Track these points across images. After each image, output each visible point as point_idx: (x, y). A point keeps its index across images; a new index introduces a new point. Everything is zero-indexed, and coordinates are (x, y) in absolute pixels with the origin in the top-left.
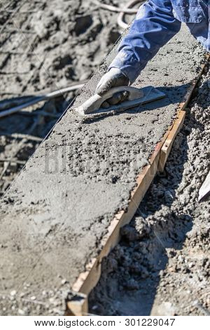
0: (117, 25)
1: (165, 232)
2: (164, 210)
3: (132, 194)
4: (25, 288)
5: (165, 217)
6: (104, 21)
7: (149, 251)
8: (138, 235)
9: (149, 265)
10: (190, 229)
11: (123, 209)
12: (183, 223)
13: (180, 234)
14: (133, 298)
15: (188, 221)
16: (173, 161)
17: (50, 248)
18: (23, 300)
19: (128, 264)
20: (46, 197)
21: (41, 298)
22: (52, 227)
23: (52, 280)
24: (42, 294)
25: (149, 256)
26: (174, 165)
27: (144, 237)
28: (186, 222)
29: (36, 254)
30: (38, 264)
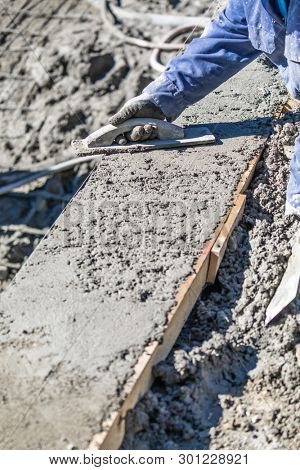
0: (150, 68)
1: (217, 371)
2: (216, 340)
3: (170, 317)
5: (218, 350)
6: (131, 62)
7: (194, 400)
8: (178, 377)
9: (194, 420)
10: (254, 366)
11: (156, 339)
12: (244, 357)
13: (239, 375)
15: (251, 355)
16: (228, 267)
17: (51, 398)
19: (164, 419)
20: (45, 323)
22: (53, 366)
23: (54, 445)
25: (194, 407)
26: (230, 273)
27: (187, 379)
28: (247, 356)
29: (31, 406)
30: (33, 421)
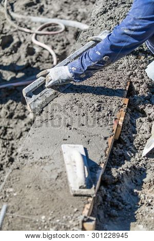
0: (32, 43)
1: (130, 179)
2: (127, 165)
4: (51, 214)
5: (130, 169)
6: (22, 40)
7: (121, 191)
8: (114, 180)
9: (123, 201)
10: (145, 177)
11: (103, 163)
12: (140, 173)
13: (139, 180)
14: (115, 223)
16: (125, 132)
17: (61, 188)
18: (51, 222)
19: (110, 200)
20: (50, 154)
21: (63, 221)
22: (59, 174)
23: (68, 209)
24: (63, 218)
25: (122, 195)
26: (126, 135)
27: (117, 181)
28: (142, 172)
29: (52, 192)
30: (55, 198)
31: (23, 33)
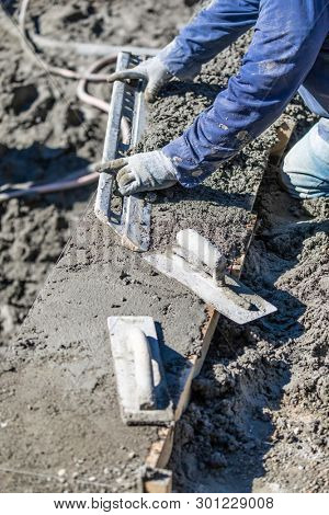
1: (254, 385)
3: (204, 332)
4: (77, 465)
5: (254, 364)
7: (235, 412)
8: (218, 390)
9: (238, 432)
10: (289, 381)
11: (195, 353)
12: (277, 372)
13: (273, 388)
14: (221, 480)
15: (284, 369)
17: (102, 409)
18: (78, 482)
19: (209, 432)
21: (103, 478)
22: (99, 379)
23: (114, 453)
24: (103, 473)
25: (236, 420)
27: (226, 392)
28: (280, 371)
29: (84, 417)
30: (89, 431)
31: (58, 79)
